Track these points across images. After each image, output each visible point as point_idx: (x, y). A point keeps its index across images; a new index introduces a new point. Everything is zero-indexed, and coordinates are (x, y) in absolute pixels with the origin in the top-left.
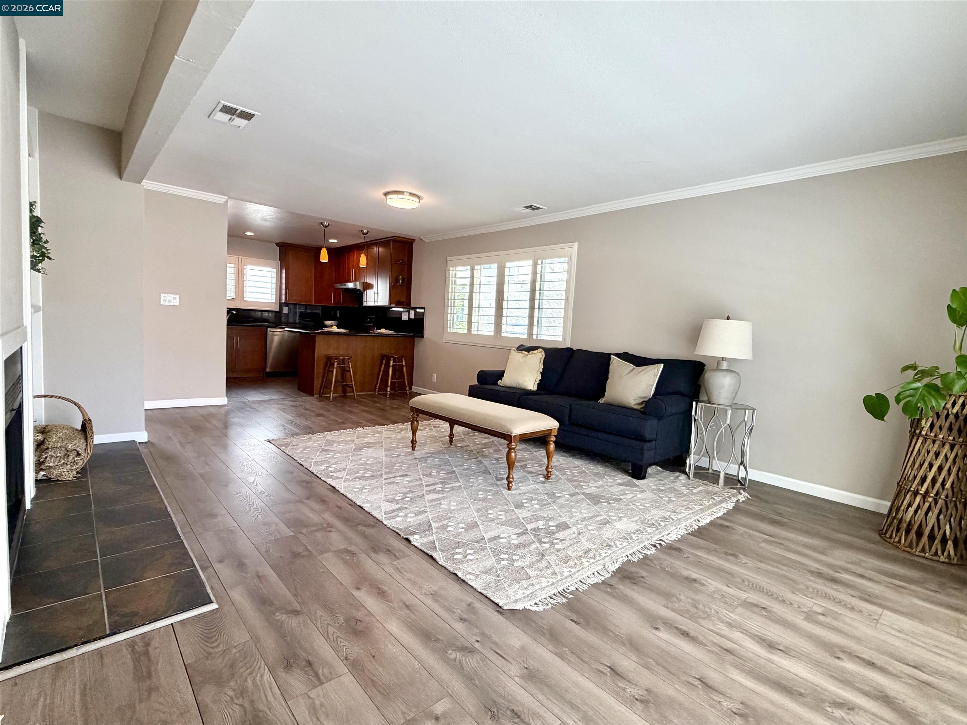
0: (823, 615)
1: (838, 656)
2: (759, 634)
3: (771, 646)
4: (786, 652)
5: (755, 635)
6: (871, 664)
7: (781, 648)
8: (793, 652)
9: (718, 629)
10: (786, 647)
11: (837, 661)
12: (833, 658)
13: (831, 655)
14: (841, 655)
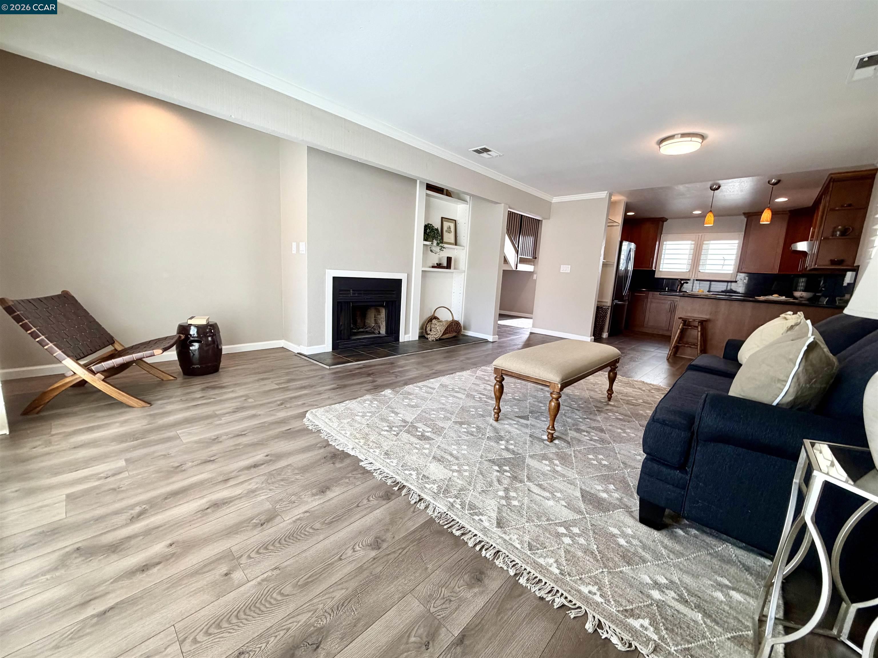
0: (226, 575)
1: (173, 546)
2: (231, 504)
3: (216, 505)
4: (204, 512)
5: (231, 502)
6: (144, 568)
7: (209, 510)
8: (200, 515)
9: (251, 483)
10: (207, 514)
11: (169, 542)
12: (174, 540)
13: (177, 542)
14: (171, 550)
